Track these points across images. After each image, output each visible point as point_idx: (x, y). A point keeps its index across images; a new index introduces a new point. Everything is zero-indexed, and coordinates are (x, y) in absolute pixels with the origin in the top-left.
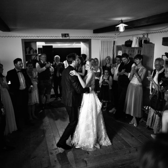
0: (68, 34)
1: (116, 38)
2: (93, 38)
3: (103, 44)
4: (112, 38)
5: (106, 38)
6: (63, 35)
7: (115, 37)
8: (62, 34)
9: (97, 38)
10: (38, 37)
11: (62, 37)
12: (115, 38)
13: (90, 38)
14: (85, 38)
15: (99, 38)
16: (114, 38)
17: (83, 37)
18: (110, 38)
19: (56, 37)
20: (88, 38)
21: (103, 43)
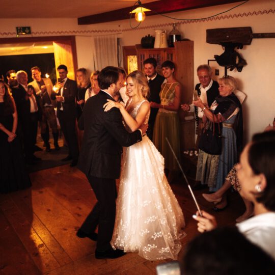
0: (29, 28)
1: (122, 32)
2: (78, 34)
3: (98, 45)
4: (114, 33)
5: (103, 33)
6: (20, 29)
7: (120, 30)
8: (17, 28)
9: (85, 34)
11: (18, 34)
12: (120, 32)
13: (74, 34)
14: (62, 34)
15: (89, 34)
16: (117, 32)
17: (60, 33)
18: (110, 33)
19: (6, 34)
20: (70, 34)
21: (98, 42)
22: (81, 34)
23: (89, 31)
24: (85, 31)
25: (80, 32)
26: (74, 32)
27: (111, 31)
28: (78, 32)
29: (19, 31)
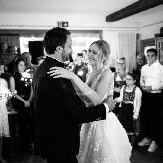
0: (67, 23)
1: (140, 29)
2: (105, 29)
4: (134, 29)
5: (126, 29)
6: (60, 24)
7: (139, 27)
8: (58, 23)
9: (111, 29)
10: (20, 26)
12: (139, 29)
13: (102, 29)
15: (114, 29)
16: (136, 29)
17: (91, 28)
20: (99, 29)
22: (108, 29)
23: (114, 27)
24: (111, 27)
25: (107, 28)
26: (102, 27)
27: (132, 28)
28: (105, 27)
29: (59, 25)
